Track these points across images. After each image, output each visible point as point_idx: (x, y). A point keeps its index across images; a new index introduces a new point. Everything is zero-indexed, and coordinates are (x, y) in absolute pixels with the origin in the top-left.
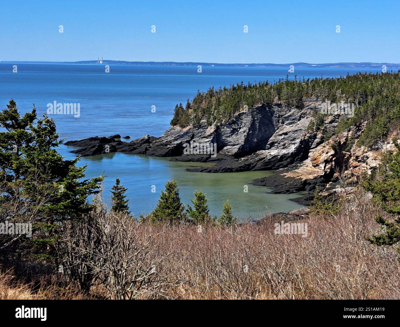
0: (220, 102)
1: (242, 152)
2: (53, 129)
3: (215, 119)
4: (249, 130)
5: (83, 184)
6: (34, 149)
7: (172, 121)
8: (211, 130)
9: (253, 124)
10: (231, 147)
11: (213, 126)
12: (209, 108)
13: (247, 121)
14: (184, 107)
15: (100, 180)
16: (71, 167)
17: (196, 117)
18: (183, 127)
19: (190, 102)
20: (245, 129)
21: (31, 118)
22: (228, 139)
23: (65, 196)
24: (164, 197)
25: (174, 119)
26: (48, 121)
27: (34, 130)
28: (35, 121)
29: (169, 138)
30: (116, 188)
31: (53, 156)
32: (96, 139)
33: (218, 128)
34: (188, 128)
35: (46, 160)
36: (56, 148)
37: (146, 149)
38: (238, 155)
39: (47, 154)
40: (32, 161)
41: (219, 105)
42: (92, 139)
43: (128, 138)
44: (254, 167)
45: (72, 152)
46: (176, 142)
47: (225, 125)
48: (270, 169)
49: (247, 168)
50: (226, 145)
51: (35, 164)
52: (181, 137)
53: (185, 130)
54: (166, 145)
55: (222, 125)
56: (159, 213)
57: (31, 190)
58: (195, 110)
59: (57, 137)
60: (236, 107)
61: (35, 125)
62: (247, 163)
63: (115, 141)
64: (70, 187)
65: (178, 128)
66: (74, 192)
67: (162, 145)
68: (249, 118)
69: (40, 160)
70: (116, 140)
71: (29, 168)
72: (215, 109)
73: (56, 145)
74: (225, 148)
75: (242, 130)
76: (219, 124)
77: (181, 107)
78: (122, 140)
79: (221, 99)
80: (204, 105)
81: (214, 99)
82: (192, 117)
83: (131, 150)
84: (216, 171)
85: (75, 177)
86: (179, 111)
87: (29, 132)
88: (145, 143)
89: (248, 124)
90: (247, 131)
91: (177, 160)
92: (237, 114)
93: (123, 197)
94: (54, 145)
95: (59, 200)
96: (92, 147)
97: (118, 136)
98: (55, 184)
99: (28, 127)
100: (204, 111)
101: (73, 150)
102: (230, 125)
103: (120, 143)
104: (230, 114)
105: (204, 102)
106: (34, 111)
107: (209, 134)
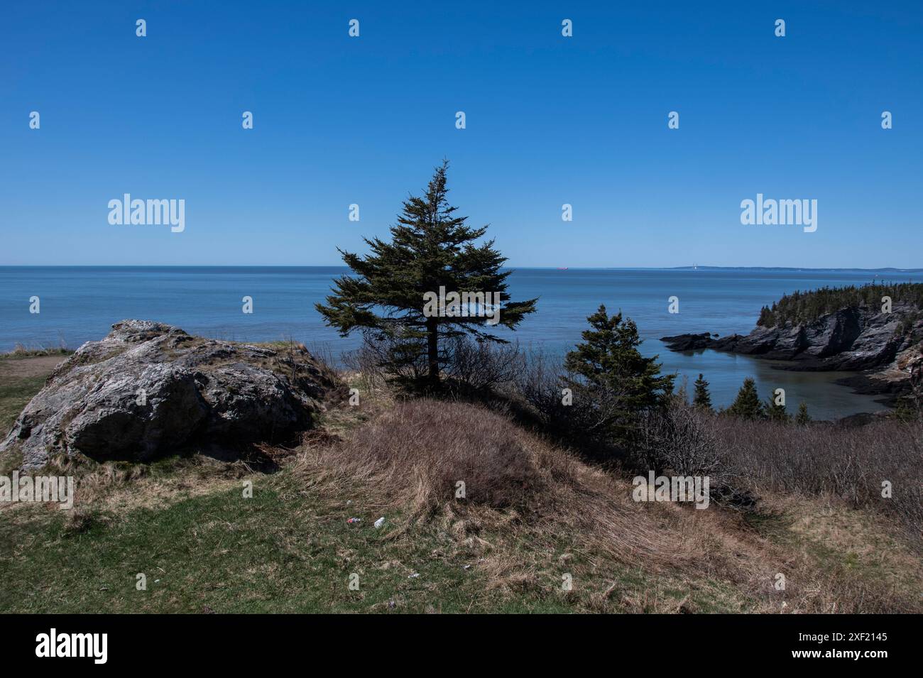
0: (805, 304)
1: (827, 352)
2: (634, 331)
3: (800, 320)
4: (834, 331)
5: (659, 379)
6: (618, 347)
7: (758, 322)
8: (795, 330)
9: (838, 326)
10: (815, 347)
11: (798, 327)
12: (794, 310)
13: (832, 322)
14: (770, 308)
15: (673, 377)
16: (649, 364)
17: (781, 318)
18: (769, 327)
19: (776, 304)
20: (829, 330)
21: (617, 320)
22: (813, 340)
23: (642, 389)
24: (742, 393)
25: (760, 320)
26: (630, 324)
27: (619, 331)
28: (621, 323)
29: (755, 338)
30: (699, 382)
31: (634, 354)
32: (688, 336)
33: (802, 329)
34: (773, 328)
35: (627, 357)
36: (637, 348)
37: (734, 347)
38: (822, 356)
39: (629, 353)
40: (616, 358)
41: (804, 308)
42: (684, 336)
43: (717, 336)
44: (838, 367)
45: (667, 347)
46: (761, 341)
47: (810, 326)
48: (854, 370)
49: (831, 368)
50: (811, 346)
51: (618, 360)
52: (767, 336)
53: (771, 330)
54: (752, 343)
55: (806, 326)
56: (737, 407)
57: (614, 383)
58: (780, 312)
59: (637, 338)
60: (821, 310)
61: (619, 327)
62: (831, 363)
63: (705, 339)
64: (646, 382)
65: (764, 328)
66: (650, 386)
67: (747, 343)
68: (835, 320)
69: (623, 357)
70: (706, 337)
71: (613, 363)
72: (800, 311)
73: (637, 344)
74: (810, 348)
75: (826, 332)
76: (803, 325)
77: (767, 309)
78: (712, 337)
79: (807, 302)
80: (789, 307)
81: (799, 301)
82: (778, 318)
83: (720, 347)
84: (800, 370)
85: (651, 373)
86: (765, 313)
87: (615, 332)
88: (732, 341)
89: (833, 326)
90: (832, 333)
91: (762, 358)
92: (822, 316)
93: (705, 391)
94: (634, 344)
95: (637, 393)
96: (684, 343)
97: (708, 334)
98: (634, 379)
99: (614, 328)
100: (789, 313)
101: (668, 345)
102: (814, 326)
103: (710, 340)
104: (815, 315)
105: (789, 305)
106: (620, 315)
107: (793, 334)
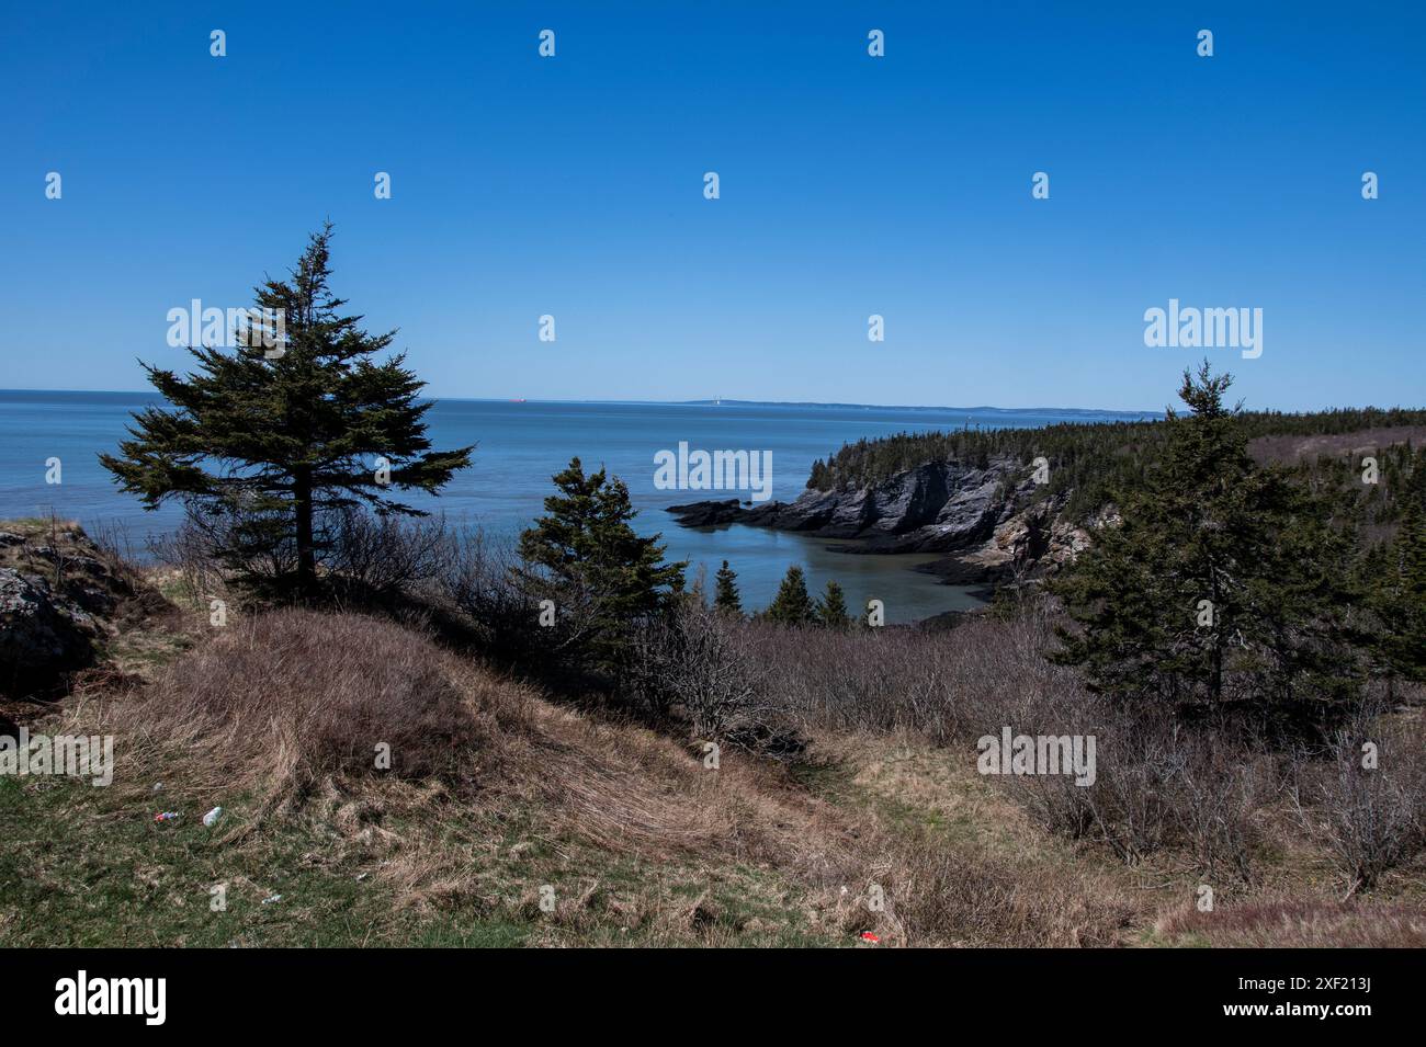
0: (874, 457)
1: (904, 526)
2: (625, 497)
3: (866, 480)
4: (914, 496)
5: (662, 570)
6: (600, 522)
7: (809, 483)
8: (861, 495)
9: (918, 489)
10: (887, 519)
11: (864, 490)
12: (859, 466)
13: (910, 483)
14: (826, 464)
15: (683, 565)
16: (647, 547)
17: (841, 477)
18: (823, 490)
19: (834, 457)
20: (907, 495)
21: (598, 481)
22: (884, 508)
23: (636, 586)
24: (785, 588)
25: (811, 480)
26: (618, 486)
27: (601, 498)
28: (604, 485)
29: (804, 506)
30: (722, 573)
31: (624, 532)
32: (707, 504)
33: (870, 494)
34: (830, 492)
35: (614, 537)
36: (627, 522)
37: (773, 520)
38: (898, 530)
39: (616, 530)
40: (597, 538)
41: (873, 462)
42: (702, 504)
43: (749, 503)
44: (918, 548)
45: (676, 520)
46: (813, 511)
47: (880, 489)
48: (940, 551)
49: (909, 549)
50: (881, 517)
51: (599, 541)
52: (821, 503)
53: (826, 494)
54: (799, 515)
55: (875, 489)
56: (778, 609)
57: (594, 576)
58: (840, 468)
59: (630, 507)
60: (896, 466)
61: (602, 491)
62: (909, 542)
63: (731, 508)
64: (643, 574)
65: (816, 492)
66: (649, 581)
67: (794, 514)
68: (914, 480)
69: (607, 536)
70: (733, 506)
71: (592, 546)
72: (867, 467)
73: (628, 517)
74: (880, 521)
75: (903, 497)
76: (872, 488)
77: (821, 464)
78: (742, 506)
79: (876, 454)
80: (852, 462)
81: (866, 453)
82: (835, 478)
83: (753, 521)
84: (866, 552)
85: (650, 561)
86: (818, 470)
87: (595, 499)
88: (771, 511)
89: (912, 489)
90: (911, 498)
91: (813, 536)
92: (897, 474)
93: (731, 585)
94: (625, 517)
95: (629, 591)
96: (702, 515)
97: (737, 502)
98: (625, 570)
99: (594, 493)
100: (852, 471)
102: (886, 489)
103: (739, 510)
104: (888, 474)
105: (852, 458)
106: (603, 472)
107: (858, 500)
